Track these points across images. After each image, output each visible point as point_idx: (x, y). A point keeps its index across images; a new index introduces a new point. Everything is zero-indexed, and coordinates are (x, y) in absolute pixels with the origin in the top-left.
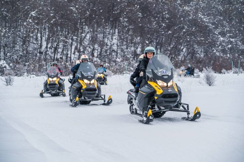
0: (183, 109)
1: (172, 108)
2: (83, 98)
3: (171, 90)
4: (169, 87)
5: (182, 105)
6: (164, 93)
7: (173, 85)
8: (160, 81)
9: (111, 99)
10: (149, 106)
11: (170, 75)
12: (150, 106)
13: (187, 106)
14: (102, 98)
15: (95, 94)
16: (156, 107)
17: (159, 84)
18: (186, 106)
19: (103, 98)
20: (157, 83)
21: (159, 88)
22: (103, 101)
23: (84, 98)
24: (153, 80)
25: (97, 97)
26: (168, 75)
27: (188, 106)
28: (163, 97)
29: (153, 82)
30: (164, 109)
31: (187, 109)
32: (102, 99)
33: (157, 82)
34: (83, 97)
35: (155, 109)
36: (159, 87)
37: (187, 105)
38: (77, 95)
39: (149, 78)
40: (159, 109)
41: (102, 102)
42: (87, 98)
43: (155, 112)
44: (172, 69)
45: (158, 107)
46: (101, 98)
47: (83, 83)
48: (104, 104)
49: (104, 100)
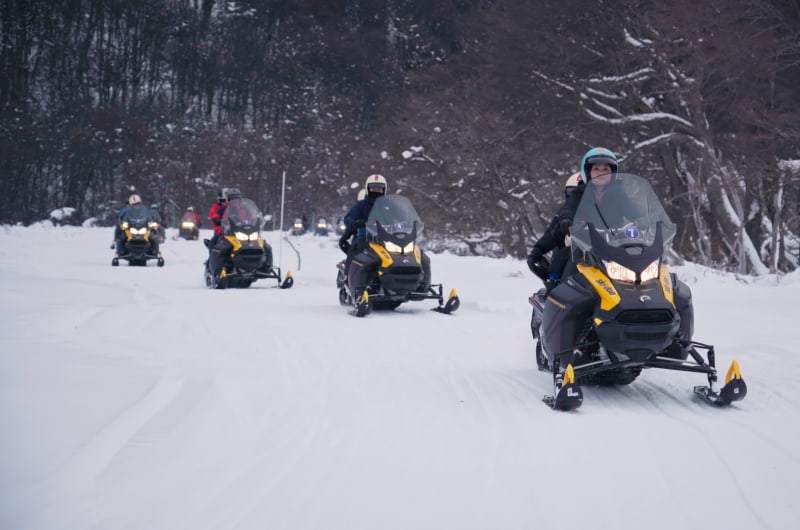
0: (693, 360)
1: (658, 357)
2: (382, 293)
3: (649, 298)
4: (644, 287)
5: (689, 348)
6: (625, 307)
7: (662, 278)
8: (615, 265)
9: (456, 298)
10: (576, 351)
11: (649, 243)
12: (581, 349)
13: (707, 350)
14: (434, 292)
15: (415, 281)
16: (602, 352)
17: (611, 276)
18: (703, 353)
19: (438, 292)
20: (604, 271)
21: (609, 290)
22: (437, 300)
23: (386, 292)
24: (592, 260)
25: (421, 289)
26: (641, 246)
27: (711, 354)
28: (620, 321)
29: (592, 268)
30: (626, 362)
31: (707, 361)
32: (435, 296)
33: (606, 269)
34: (382, 290)
35: (598, 359)
36: (611, 285)
37: (706, 347)
38: (367, 284)
39: (582, 252)
40: (612, 361)
41: (435, 303)
42: (393, 293)
43: (599, 369)
44: (659, 225)
45: (610, 354)
46: (430, 294)
47: (383, 252)
48: (439, 310)
49: (439, 297)
